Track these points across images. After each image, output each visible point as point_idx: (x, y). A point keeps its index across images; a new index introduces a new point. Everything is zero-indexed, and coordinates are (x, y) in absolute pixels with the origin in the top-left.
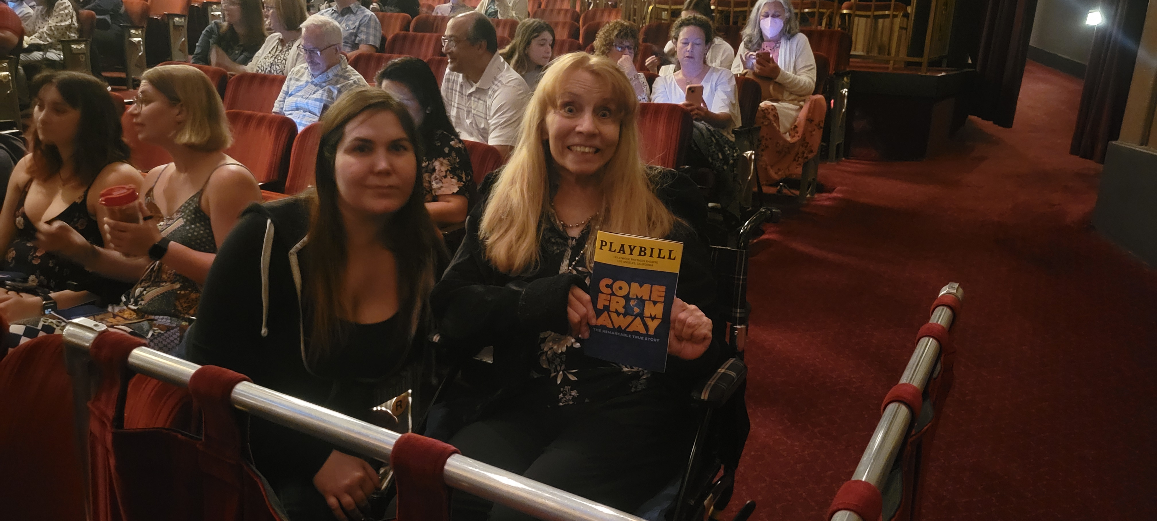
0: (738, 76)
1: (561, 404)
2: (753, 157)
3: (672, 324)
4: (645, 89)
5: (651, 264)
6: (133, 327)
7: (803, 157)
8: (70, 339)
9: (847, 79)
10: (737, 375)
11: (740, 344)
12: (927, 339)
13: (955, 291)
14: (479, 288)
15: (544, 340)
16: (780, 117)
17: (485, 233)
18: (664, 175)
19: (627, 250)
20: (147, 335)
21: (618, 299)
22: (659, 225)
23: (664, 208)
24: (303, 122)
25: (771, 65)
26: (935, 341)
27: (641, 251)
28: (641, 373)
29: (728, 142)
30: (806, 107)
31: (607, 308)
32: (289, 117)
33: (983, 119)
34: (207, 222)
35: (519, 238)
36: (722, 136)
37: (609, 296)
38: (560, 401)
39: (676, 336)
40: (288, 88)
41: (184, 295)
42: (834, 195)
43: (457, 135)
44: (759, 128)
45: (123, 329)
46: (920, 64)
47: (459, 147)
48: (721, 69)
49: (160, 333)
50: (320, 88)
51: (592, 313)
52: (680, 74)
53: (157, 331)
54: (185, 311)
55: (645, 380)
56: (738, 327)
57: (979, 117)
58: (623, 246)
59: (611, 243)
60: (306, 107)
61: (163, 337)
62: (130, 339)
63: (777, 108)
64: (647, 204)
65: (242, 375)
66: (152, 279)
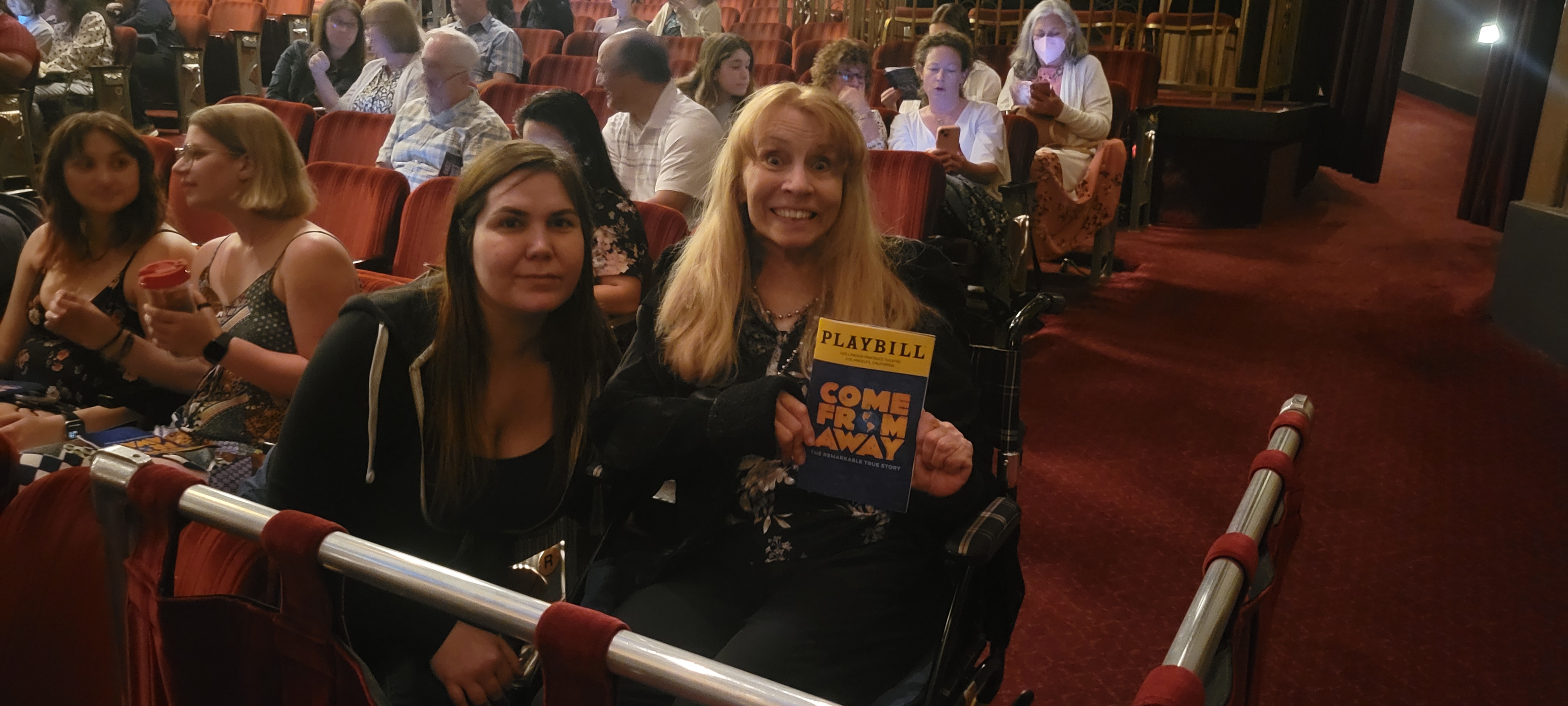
0: (1007, 113)
1: (768, 561)
2: (1027, 223)
3: (918, 447)
4: (880, 131)
5: (892, 363)
6: (188, 457)
7: (1095, 223)
8: (99, 474)
9: (1155, 117)
10: (1008, 520)
11: (1012, 477)
12: (1265, 471)
13: (1302, 406)
14: (655, 401)
15: (745, 473)
16: (1063, 169)
17: (664, 328)
18: (905, 247)
19: (860, 344)
20: (208, 467)
21: (845, 411)
22: (900, 316)
23: (908, 291)
24: (418, 177)
25: (1051, 99)
26: (1275, 474)
27: (878, 346)
28: (877, 518)
29: (993, 203)
30: (1099, 155)
31: (830, 423)
32: (399, 170)
33: (1339, 171)
34: (283, 311)
35: (709, 335)
36: (985, 195)
37: (833, 407)
38: (767, 556)
39: (924, 463)
40: (398, 130)
41: (254, 413)
42: (1138, 274)
43: (625, 195)
44: (1035, 185)
45: (173, 461)
46: (1253, 97)
47: (629, 211)
48: (982, 104)
49: (225, 465)
50: (441, 131)
51: (809, 429)
52: (927, 111)
53: (220, 462)
54: (259, 434)
55: (882, 528)
56: (1009, 454)
57: (1333, 168)
58: (853, 338)
59: (838, 335)
60: (423, 156)
61: (229, 470)
62: (183, 474)
63: (1060, 157)
64: (884, 286)
65: (333, 524)
66: (211, 389)
